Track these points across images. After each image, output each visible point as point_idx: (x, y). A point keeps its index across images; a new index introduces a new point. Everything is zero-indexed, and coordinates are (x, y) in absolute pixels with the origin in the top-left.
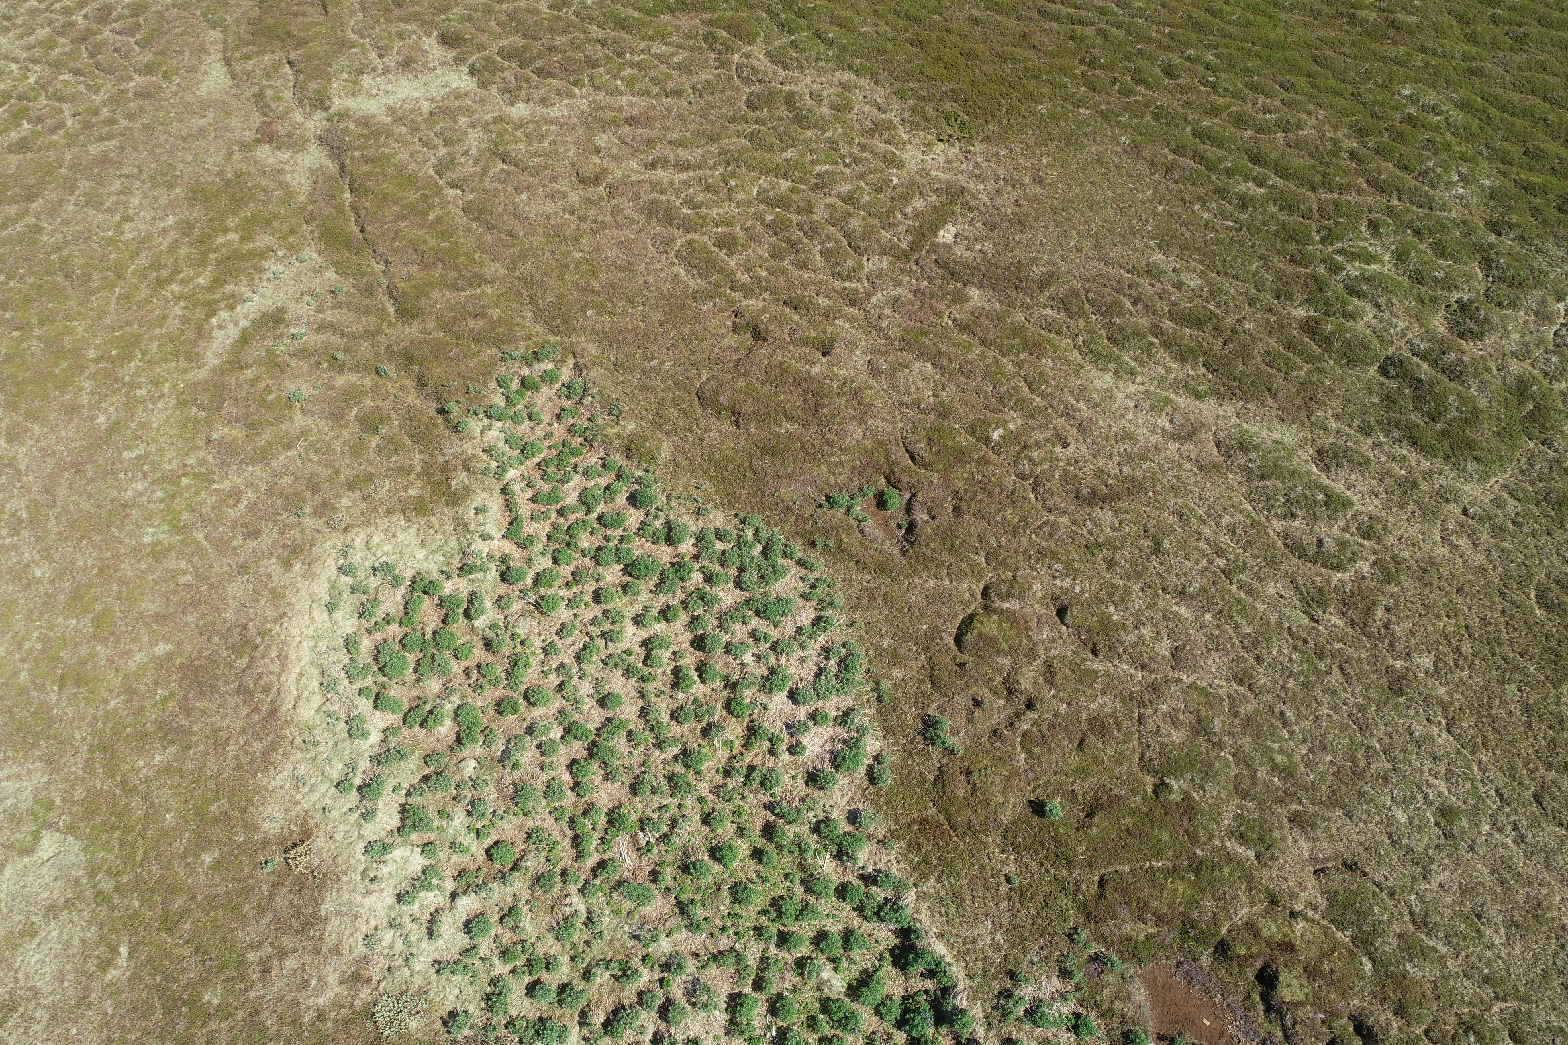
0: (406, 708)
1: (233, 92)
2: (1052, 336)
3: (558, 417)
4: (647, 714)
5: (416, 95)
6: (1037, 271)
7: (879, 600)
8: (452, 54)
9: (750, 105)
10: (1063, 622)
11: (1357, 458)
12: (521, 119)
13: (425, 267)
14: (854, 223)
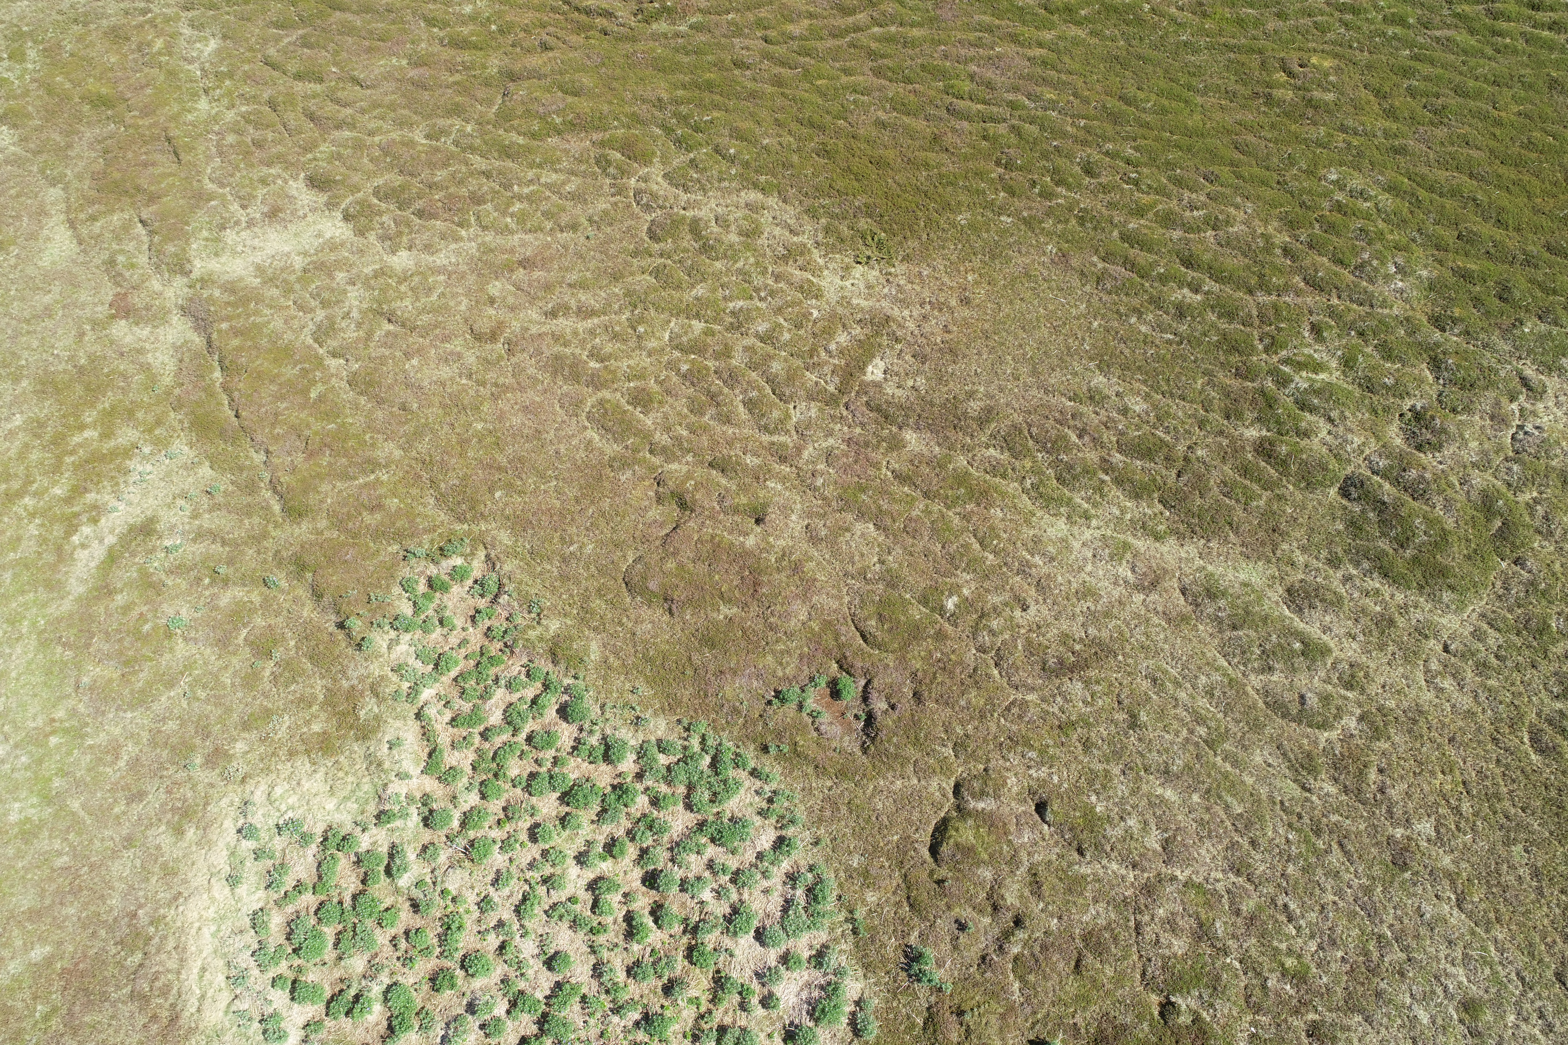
0: (328, 994)
1: (81, 259)
2: (997, 480)
3: (473, 618)
4: (600, 975)
5: (287, 249)
6: (974, 407)
7: (844, 810)
8: (323, 198)
9: (653, 236)
10: (1044, 820)
11: (1329, 596)
12: (404, 271)
13: (311, 455)
14: (776, 367)
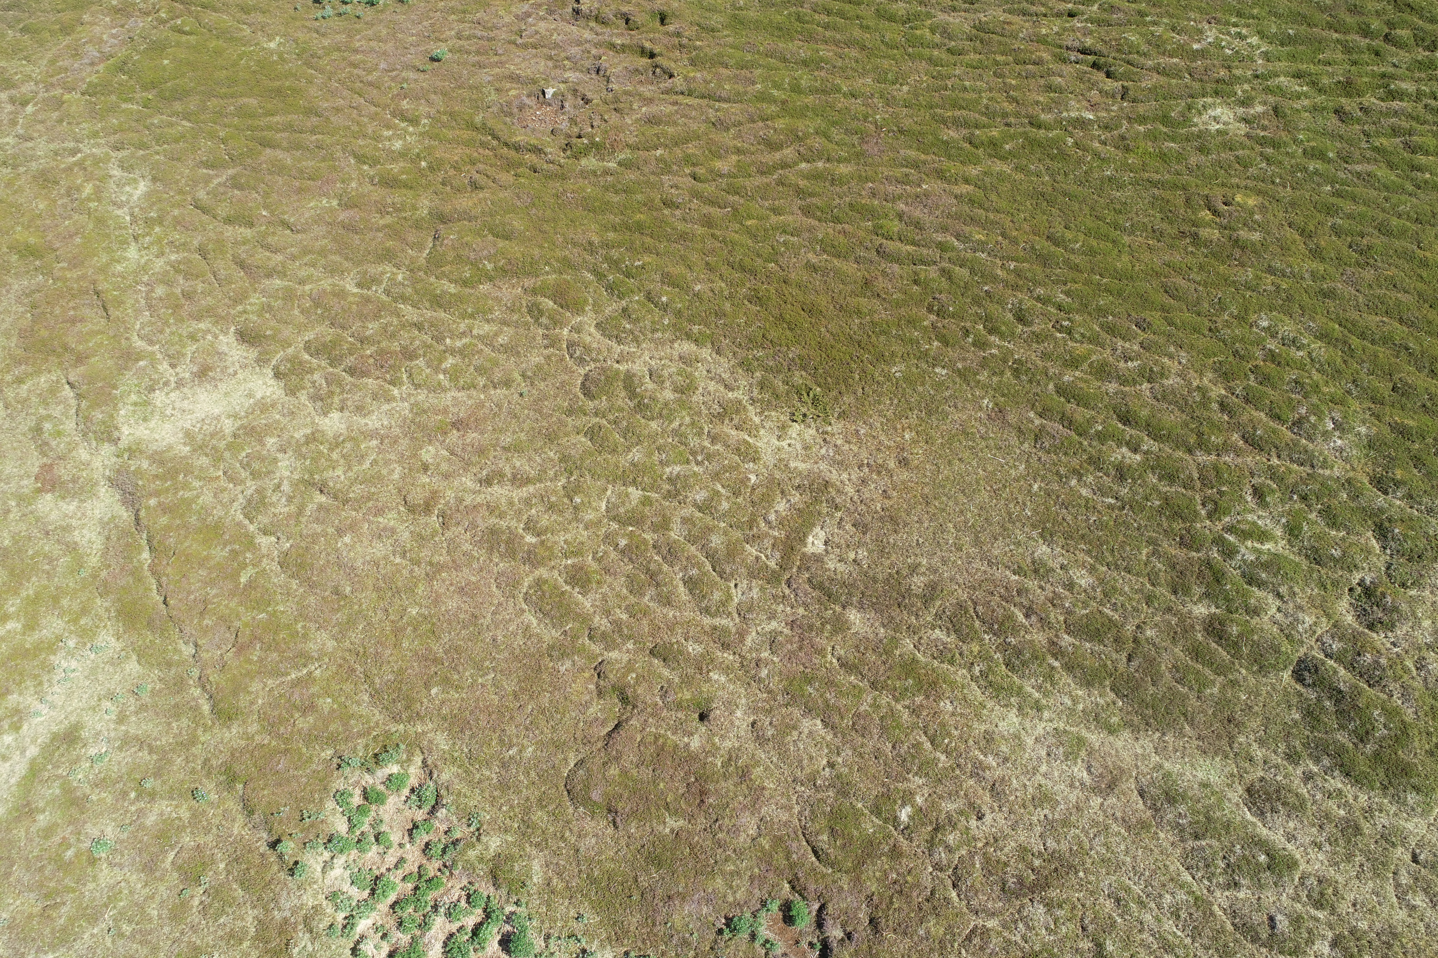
2: (945, 666)
3: (410, 832)
5: (217, 411)
6: (918, 582)
8: (253, 354)
9: (587, 393)
11: (1292, 800)
12: (336, 437)
13: (241, 649)
14: (716, 541)
